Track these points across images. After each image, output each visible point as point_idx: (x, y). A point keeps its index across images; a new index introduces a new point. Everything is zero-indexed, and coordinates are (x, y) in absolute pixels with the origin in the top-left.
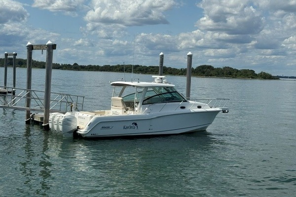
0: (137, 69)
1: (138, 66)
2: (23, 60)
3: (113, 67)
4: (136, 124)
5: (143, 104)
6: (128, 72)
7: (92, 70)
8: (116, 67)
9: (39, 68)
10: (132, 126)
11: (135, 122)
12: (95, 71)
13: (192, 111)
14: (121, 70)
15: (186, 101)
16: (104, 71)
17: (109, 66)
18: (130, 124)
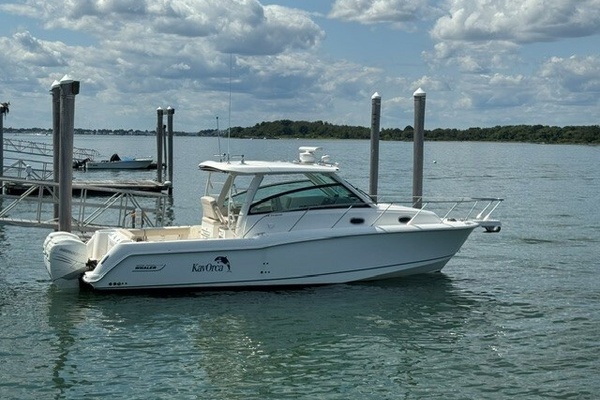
0: (538, 134)
1: (540, 127)
2: (308, 123)
3: (486, 130)
4: (224, 260)
5: (249, 214)
6: (517, 141)
7: (441, 140)
8: (492, 131)
9: (338, 137)
10: (216, 264)
11: (222, 256)
12: (447, 140)
13: (378, 230)
14: (504, 137)
15: (367, 206)
16: (467, 139)
17: (478, 128)
18: (210, 260)
